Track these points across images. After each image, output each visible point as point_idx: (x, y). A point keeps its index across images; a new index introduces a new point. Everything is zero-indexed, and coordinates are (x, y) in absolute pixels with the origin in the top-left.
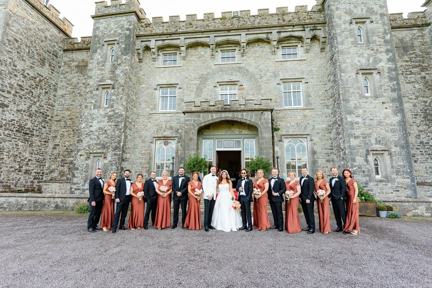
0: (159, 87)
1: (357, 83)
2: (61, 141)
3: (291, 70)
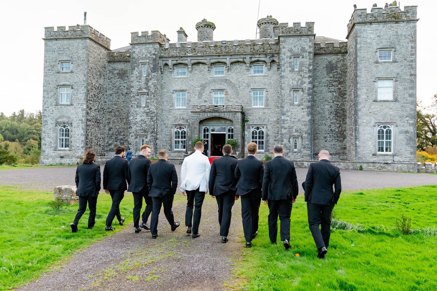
0: (175, 92)
1: (290, 96)
2: (113, 126)
3: (258, 82)
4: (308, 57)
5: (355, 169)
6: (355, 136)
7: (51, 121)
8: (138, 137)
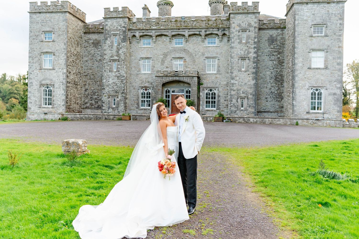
1: (238, 64)
2: (89, 87)
3: (212, 52)
4: (254, 31)
5: (292, 125)
6: (293, 97)
7: (36, 82)
8: (111, 97)
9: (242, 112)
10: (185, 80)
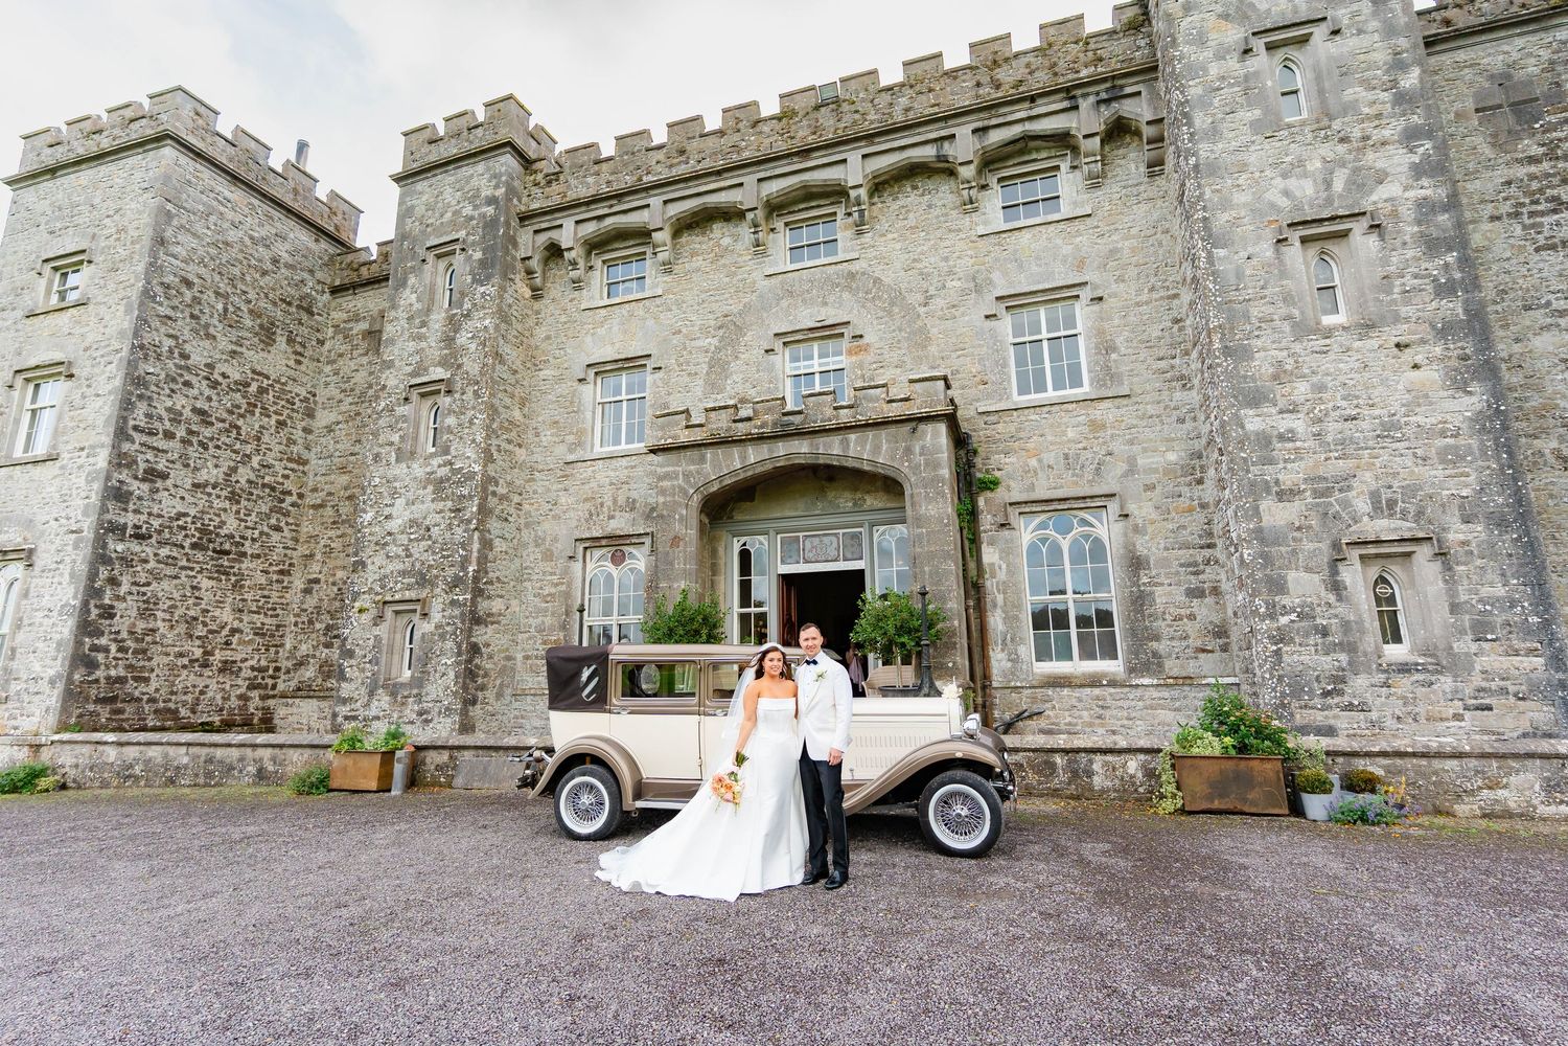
0: (592, 372)
1: (1281, 279)
2: (325, 569)
3: (1038, 258)
4: (1374, 24)
8: (389, 612)
9: (1404, 684)
10: (859, 450)
